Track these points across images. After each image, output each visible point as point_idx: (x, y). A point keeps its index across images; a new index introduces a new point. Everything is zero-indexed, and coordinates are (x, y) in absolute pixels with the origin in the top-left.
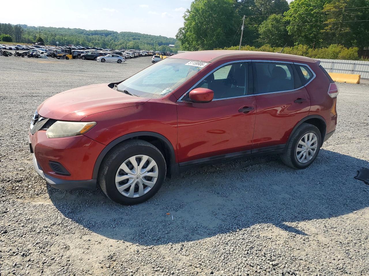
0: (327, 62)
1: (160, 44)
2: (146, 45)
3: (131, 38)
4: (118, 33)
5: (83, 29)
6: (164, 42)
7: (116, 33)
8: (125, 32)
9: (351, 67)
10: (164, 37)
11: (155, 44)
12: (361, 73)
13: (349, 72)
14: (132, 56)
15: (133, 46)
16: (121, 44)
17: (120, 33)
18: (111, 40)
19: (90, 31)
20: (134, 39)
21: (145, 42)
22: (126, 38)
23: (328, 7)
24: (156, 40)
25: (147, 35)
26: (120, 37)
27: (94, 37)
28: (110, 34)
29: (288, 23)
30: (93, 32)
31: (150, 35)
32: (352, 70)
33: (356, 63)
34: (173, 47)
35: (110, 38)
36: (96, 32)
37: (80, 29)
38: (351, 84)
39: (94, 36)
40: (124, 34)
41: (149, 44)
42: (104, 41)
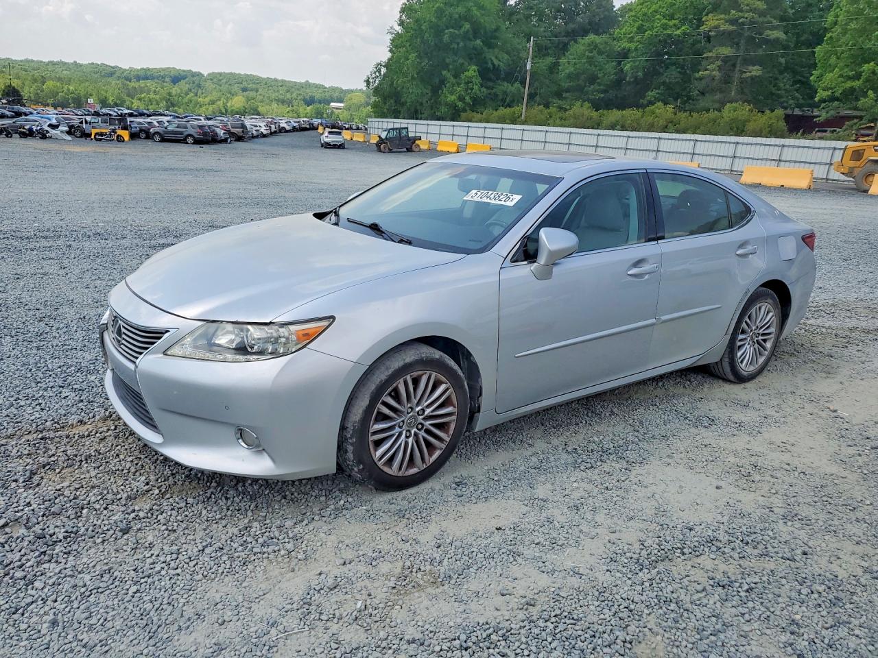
0: (725, 142)
1: (309, 102)
2: (274, 106)
3: (236, 88)
4: (203, 75)
5: (113, 65)
6: (317, 96)
7: (199, 75)
8: (220, 74)
9: (774, 153)
10: (317, 85)
11: (295, 103)
12: (812, 165)
13: (774, 162)
14: (265, 132)
15: (244, 107)
16: (213, 102)
17: (209, 75)
18: (187, 94)
19: (131, 70)
20: (244, 90)
21: (273, 96)
22: (225, 88)
23: (712, 21)
24: (298, 92)
25: (276, 80)
26: (209, 85)
27: (143, 85)
28: (184, 78)
29: (625, 54)
30: (142, 74)
31: (283, 81)
32: (778, 158)
33: (786, 144)
34: (340, 109)
35: (184, 86)
36: (149, 73)
37: (107, 66)
38: (796, 189)
39: (142, 83)
40: (217, 78)
41: (283, 102)
42: (170, 94)
